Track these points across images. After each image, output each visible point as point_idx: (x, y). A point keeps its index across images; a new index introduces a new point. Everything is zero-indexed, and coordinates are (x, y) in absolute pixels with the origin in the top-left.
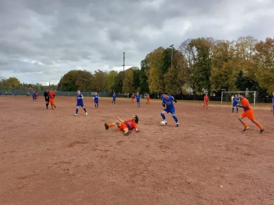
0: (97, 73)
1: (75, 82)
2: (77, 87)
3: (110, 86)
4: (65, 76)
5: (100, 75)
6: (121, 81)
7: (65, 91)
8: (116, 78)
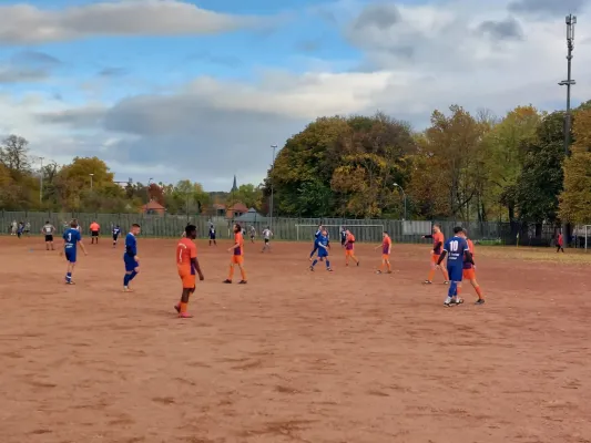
0: (443, 124)
1: (331, 173)
2: (338, 195)
3: (498, 191)
4: (292, 146)
5: (456, 132)
6: (554, 164)
7: (283, 214)
8: (525, 147)
